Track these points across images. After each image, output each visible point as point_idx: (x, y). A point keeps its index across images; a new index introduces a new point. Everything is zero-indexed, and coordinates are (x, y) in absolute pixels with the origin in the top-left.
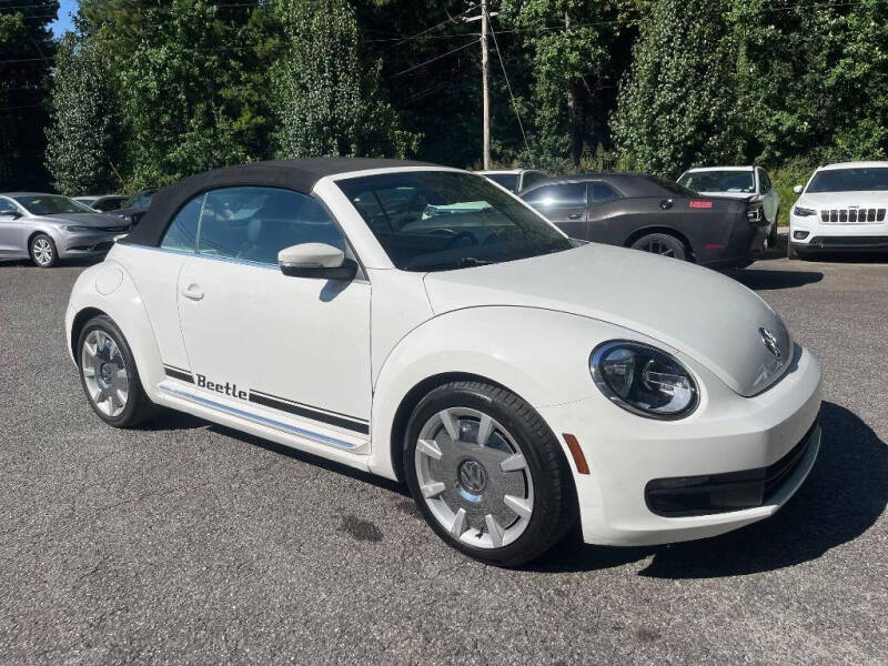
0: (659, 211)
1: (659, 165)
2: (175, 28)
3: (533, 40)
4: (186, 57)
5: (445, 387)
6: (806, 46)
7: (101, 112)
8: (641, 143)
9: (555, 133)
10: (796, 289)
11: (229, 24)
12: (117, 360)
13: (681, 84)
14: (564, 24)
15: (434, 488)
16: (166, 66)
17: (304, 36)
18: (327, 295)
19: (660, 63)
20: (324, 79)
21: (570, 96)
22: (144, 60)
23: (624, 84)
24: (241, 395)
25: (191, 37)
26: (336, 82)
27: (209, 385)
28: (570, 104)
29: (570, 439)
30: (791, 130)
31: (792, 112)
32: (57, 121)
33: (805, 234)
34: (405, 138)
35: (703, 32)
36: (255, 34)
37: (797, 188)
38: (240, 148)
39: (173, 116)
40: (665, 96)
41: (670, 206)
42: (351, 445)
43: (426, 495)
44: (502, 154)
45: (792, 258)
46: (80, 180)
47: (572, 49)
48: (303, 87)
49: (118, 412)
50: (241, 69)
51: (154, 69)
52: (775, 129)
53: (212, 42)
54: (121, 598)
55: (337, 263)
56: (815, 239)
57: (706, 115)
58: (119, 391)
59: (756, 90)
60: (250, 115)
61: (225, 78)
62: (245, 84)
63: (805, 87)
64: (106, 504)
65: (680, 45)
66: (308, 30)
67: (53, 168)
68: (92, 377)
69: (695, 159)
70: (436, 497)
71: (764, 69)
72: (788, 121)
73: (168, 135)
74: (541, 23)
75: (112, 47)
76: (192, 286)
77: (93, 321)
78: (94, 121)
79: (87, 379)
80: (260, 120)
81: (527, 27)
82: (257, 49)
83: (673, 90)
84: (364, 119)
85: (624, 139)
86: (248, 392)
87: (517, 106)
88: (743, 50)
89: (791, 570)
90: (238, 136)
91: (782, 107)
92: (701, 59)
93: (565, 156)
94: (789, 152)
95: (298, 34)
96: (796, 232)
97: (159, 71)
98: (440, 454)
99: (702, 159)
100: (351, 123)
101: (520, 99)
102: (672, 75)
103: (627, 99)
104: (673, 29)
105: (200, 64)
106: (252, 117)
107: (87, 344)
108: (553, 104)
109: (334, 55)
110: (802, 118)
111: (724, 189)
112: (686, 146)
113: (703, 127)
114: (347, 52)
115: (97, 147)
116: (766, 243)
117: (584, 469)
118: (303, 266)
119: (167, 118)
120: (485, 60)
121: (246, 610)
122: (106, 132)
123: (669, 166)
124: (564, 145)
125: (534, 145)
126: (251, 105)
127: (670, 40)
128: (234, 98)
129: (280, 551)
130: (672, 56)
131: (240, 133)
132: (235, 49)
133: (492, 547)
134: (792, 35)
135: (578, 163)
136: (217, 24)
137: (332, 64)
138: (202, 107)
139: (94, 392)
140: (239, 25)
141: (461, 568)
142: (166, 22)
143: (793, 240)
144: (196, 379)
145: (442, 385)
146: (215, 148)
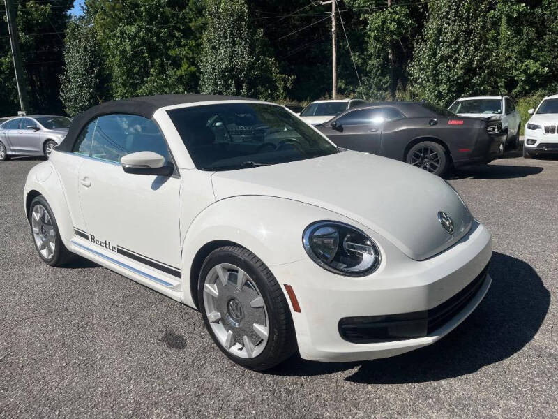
0: (428, 127)
1: (440, 96)
2: (142, 12)
3: (366, 16)
4: (149, 30)
5: (218, 250)
6: (546, 16)
7: (93, 65)
8: (428, 81)
9: (379, 75)
10: (521, 179)
11: (175, 10)
12: (49, 224)
13: (455, 42)
14: (387, 4)
15: (215, 316)
16: (135, 36)
17: (215, 16)
18: (156, 186)
19: (441, 29)
20: (227, 43)
21: (390, 51)
22: (123, 33)
23: (417, 43)
24: (113, 248)
25: (152, 18)
26: (234, 44)
27: (97, 241)
28: (390, 56)
29: (289, 288)
30: (536, 73)
31: (536, 60)
32: (67, 71)
33: (534, 141)
34: (283, 79)
35: (470, 9)
36: (191, 15)
37: (531, 111)
38: (181, 87)
39: (141, 68)
40: (444, 51)
41: (436, 123)
42: (171, 285)
43: (210, 321)
44: (345, 89)
45: (526, 157)
46: (80, 107)
47: (392, 21)
48: (214, 48)
49: (51, 256)
50: (182, 37)
51: (130, 39)
52: (525, 71)
53: (165, 21)
54: (7, 381)
55: (161, 165)
56: (541, 145)
57: (471, 62)
58: (51, 243)
59: (513, 46)
60: (187, 66)
61: (172, 43)
62: (184, 46)
63: (545, 44)
64: (24, 317)
65: (454, 17)
66: (217, 12)
67: (64, 100)
68: (38, 234)
69: (464, 92)
70: (217, 322)
71: (518, 32)
72: (533, 66)
73: (137, 79)
74: (371, 4)
75: (104, 25)
76: (86, 178)
77: (36, 199)
78: (89, 71)
79: (35, 235)
80: (193, 68)
81: (362, 7)
82: (192, 25)
83: (449, 46)
84: (251, 67)
85: (417, 79)
86: (116, 247)
87: (355, 58)
88: (504, 20)
89: (452, 381)
90: (180, 79)
91: (529, 57)
92: (469, 25)
93: (386, 90)
94: (535, 87)
95: (211, 15)
96: (528, 140)
97: (132, 39)
98: (217, 294)
99: (468, 91)
100: (244, 71)
101: (357, 54)
102: (448, 36)
103: (419, 53)
104: (449, 6)
105: (157, 35)
106: (188, 68)
107: (34, 213)
108: (378, 57)
109: (233, 28)
110: (543, 65)
111: (481, 111)
112: (458, 83)
113: (469, 70)
114: (241, 25)
115: (90, 87)
116: (501, 147)
117: (297, 309)
118: (134, 167)
119: (137, 69)
120: (333, 29)
121: (79, 394)
122: (96, 77)
123: (447, 96)
124: (385, 83)
125: (366, 83)
126: (188, 59)
127: (448, 14)
128: (177, 56)
129: (116, 354)
130: (449, 24)
131: (181, 76)
132: (179, 24)
133: (247, 357)
134: (536, 10)
135: (394, 96)
136: (168, 10)
137: (232, 33)
138: (158, 61)
139: (39, 243)
140: (181, 9)
141: (229, 371)
142: (137, 9)
143: (526, 145)
144: (90, 237)
145: (218, 248)
146: (166, 86)
